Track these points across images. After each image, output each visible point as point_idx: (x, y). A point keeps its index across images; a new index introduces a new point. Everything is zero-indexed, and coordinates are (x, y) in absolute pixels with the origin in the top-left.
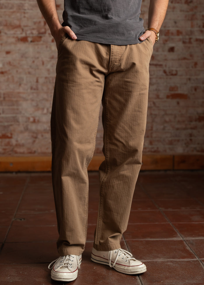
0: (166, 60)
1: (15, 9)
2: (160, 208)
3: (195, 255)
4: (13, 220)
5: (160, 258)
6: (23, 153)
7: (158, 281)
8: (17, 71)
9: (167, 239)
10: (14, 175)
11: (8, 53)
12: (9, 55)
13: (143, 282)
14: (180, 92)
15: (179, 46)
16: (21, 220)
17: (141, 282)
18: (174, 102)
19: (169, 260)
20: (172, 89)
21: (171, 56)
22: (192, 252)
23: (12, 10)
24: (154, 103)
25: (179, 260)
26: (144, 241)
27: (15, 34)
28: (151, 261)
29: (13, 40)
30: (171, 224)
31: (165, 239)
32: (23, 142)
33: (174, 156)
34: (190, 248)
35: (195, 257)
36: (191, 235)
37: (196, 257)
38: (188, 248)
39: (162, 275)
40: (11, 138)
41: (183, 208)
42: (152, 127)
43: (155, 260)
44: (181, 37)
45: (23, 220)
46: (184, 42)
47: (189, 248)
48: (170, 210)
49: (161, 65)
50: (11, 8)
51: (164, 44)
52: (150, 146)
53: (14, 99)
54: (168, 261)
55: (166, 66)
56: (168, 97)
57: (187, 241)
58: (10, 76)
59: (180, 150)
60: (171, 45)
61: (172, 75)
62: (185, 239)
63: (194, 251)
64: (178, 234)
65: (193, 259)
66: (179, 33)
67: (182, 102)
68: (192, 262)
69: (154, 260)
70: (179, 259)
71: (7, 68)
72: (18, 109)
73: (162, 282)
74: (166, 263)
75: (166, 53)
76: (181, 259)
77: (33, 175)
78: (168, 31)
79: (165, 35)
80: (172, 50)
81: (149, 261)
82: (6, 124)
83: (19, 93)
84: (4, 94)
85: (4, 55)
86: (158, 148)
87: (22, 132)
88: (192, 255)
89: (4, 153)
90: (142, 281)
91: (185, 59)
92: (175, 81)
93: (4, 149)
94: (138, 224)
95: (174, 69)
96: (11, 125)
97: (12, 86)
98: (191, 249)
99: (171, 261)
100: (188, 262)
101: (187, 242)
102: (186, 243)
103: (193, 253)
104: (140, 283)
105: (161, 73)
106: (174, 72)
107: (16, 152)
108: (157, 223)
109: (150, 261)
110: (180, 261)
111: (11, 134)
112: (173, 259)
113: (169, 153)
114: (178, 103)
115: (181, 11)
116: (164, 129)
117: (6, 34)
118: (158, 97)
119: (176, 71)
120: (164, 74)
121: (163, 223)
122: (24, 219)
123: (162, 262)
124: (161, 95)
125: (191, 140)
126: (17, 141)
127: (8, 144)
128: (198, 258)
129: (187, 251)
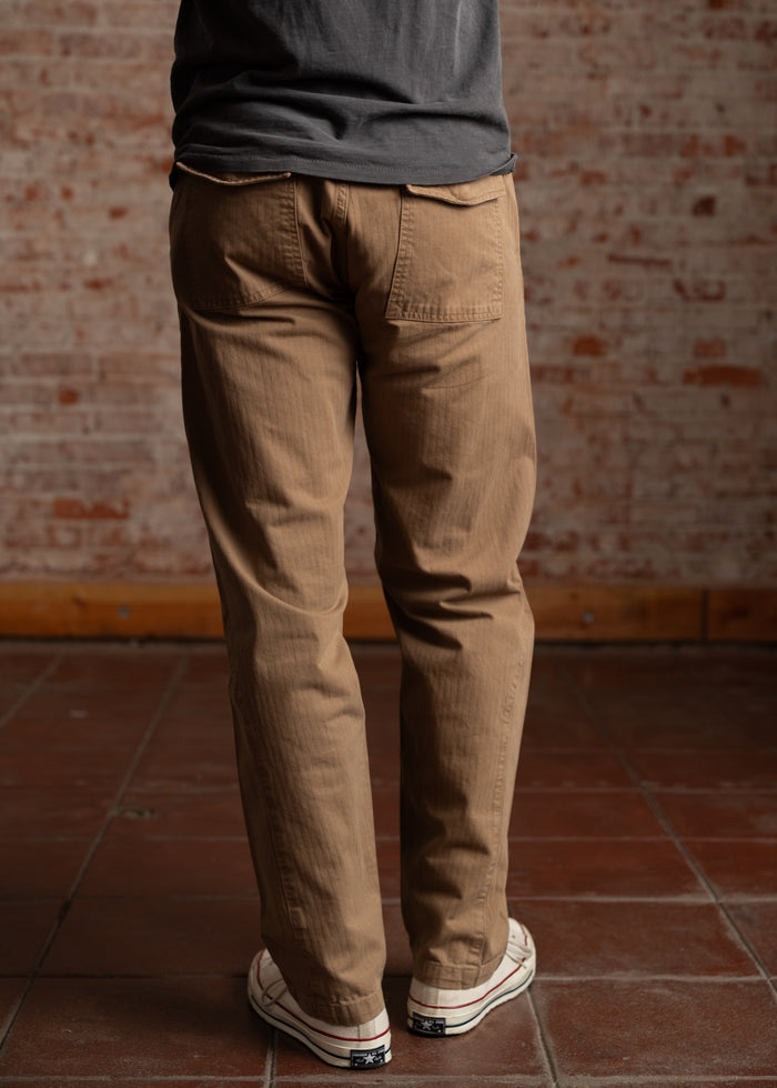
0: (683, 244)
1: (143, 58)
2: (644, 783)
3: (756, 963)
4: (113, 813)
5: (626, 969)
6: (168, 572)
7: (610, 1058)
8: (149, 280)
9: (660, 900)
10: (133, 649)
11: (117, 213)
12: (120, 223)
13: (555, 1060)
14: (731, 359)
15: (732, 194)
16: (140, 813)
17: (549, 1056)
18: (711, 395)
19: (658, 977)
20: (703, 349)
21: (701, 229)
22: (745, 948)
23: (132, 62)
24: (638, 401)
25: (694, 979)
26: (576, 903)
27: (141, 146)
28: (593, 978)
29: (135, 168)
30: (677, 842)
31: (652, 899)
32: (167, 531)
33: (705, 595)
34: (740, 934)
35: (755, 968)
36: (748, 888)
37: (759, 968)
38: (733, 935)
39: (627, 1034)
40: (124, 516)
41: (728, 784)
42: (629, 488)
43: (607, 977)
44: (739, 161)
45: (147, 815)
46: (751, 181)
47: (736, 934)
48: (680, 789)
49: (665, 264)
50: (131, 54)
51: (678, 185)
52: (622, 556)
53: (139, 380)
54: (654, 981)
55: (683, 265)
56: (688, 378)
57: (732, 907)
58: (123, 298)
59: (728, 570)
60: (703, 189)
61: (706, 298)
62: (723, 900)
63: (752, 946)
64: (701, 880)
65: (746, 975)
66: (732, 146)
67: (741, 399)
68: (742, 986)
69: (604, 977)
70: (697, 974)
71: (115, 267)
72: (149, 416)
73: (625, 1059)
74: (646, 991)
75: (685, 219)
76: (704, 975)
77: (200, 650)
78: (694, 138)
79: (683, 154)
80: (706, 206)
81: (587, 981)
82: (108, 467)
83: (155, 357)
84: (102, 361)
85: (104, 220)
86: (649, 562)
87: (162, 497)
88: (745, 963)
89: (98, 572)
90: (553, 1056)
91: (752, 240)
92: (717, 321)
93: (101, 558)
94: (561, 839)
95: (713, 276)
96: (126, 472)
97: (129, 333)
98: (742, 938)
99: (667, 984)
100: (728, 986)
101: (731, 913)
102: (728, 916)
103: (750, 955)
104: (546, 1059)
105: (666, 291)
106: (713, 290)
107: (142, 569)
108: (627, 838)
109: (589, 978)
110: (697, 984)
111: (126, 504)
112: (677, 973)
113: (691, 579)
114: (725, 401)
115: (742, 66)
116: (672, 493)
117: (111, 145)
118: (652, 377)
119: (722, 285)
120: (676, 297)
121: (648, 839)
122: (152, 811)
123: (633, 984)
124: (666, 372)
125: (770, 535)
126: (145, 528)
127: (115, 539)
128: (766, 973)
129: (728, 947)
